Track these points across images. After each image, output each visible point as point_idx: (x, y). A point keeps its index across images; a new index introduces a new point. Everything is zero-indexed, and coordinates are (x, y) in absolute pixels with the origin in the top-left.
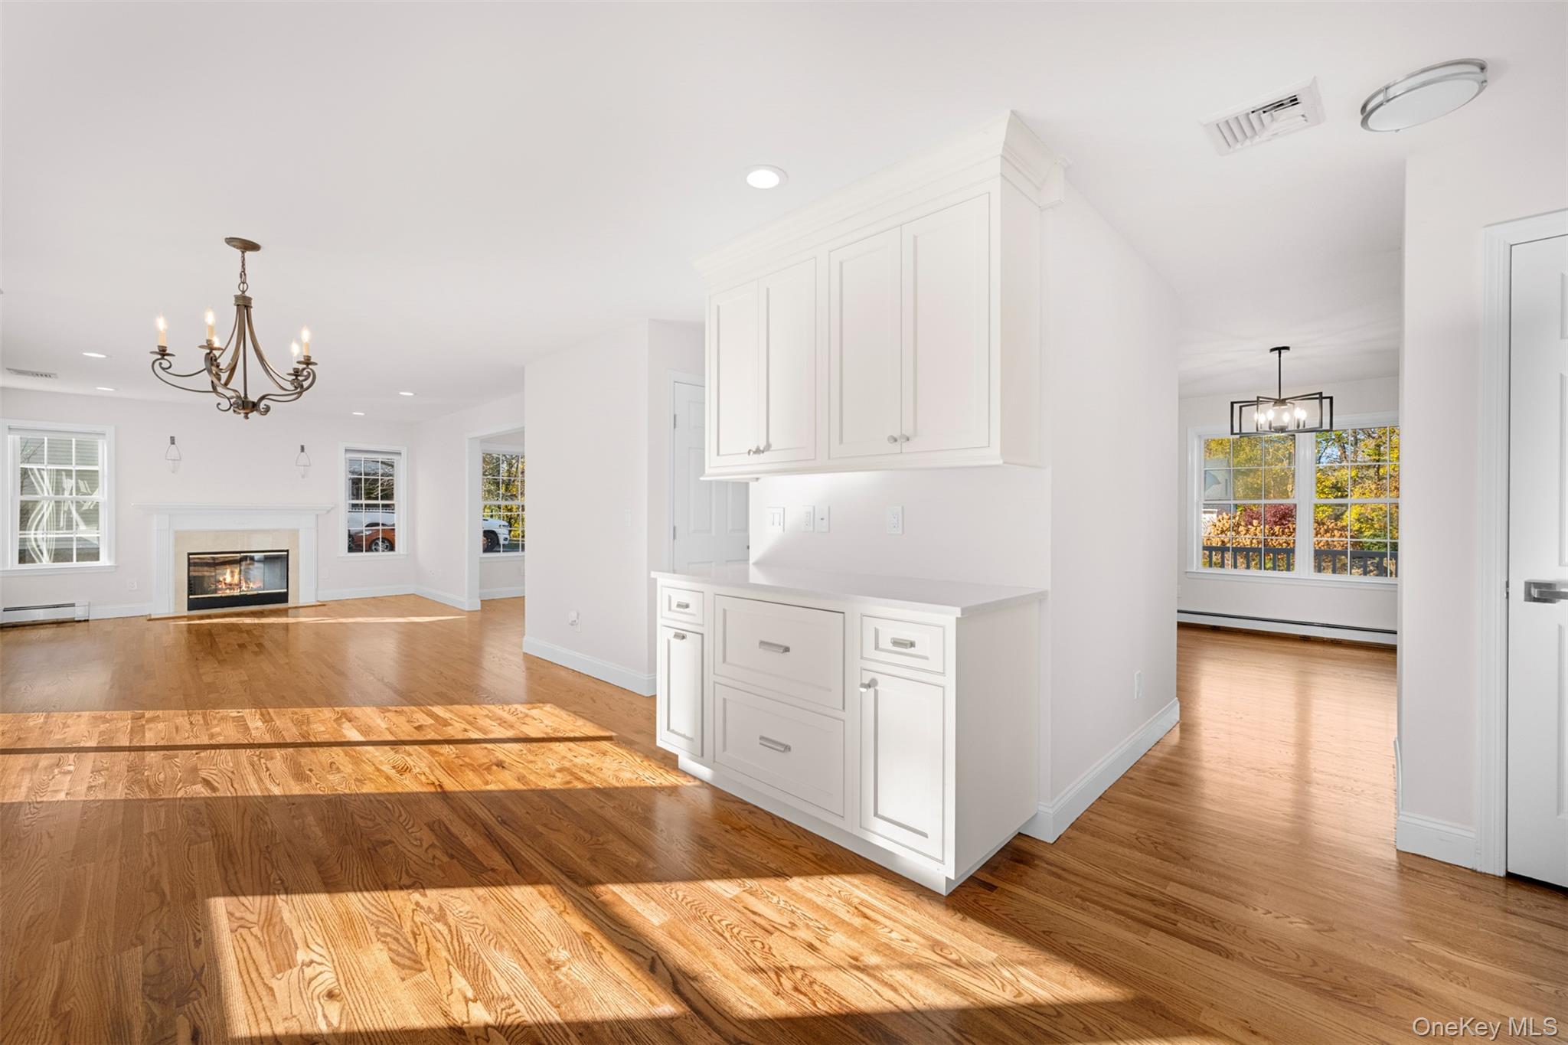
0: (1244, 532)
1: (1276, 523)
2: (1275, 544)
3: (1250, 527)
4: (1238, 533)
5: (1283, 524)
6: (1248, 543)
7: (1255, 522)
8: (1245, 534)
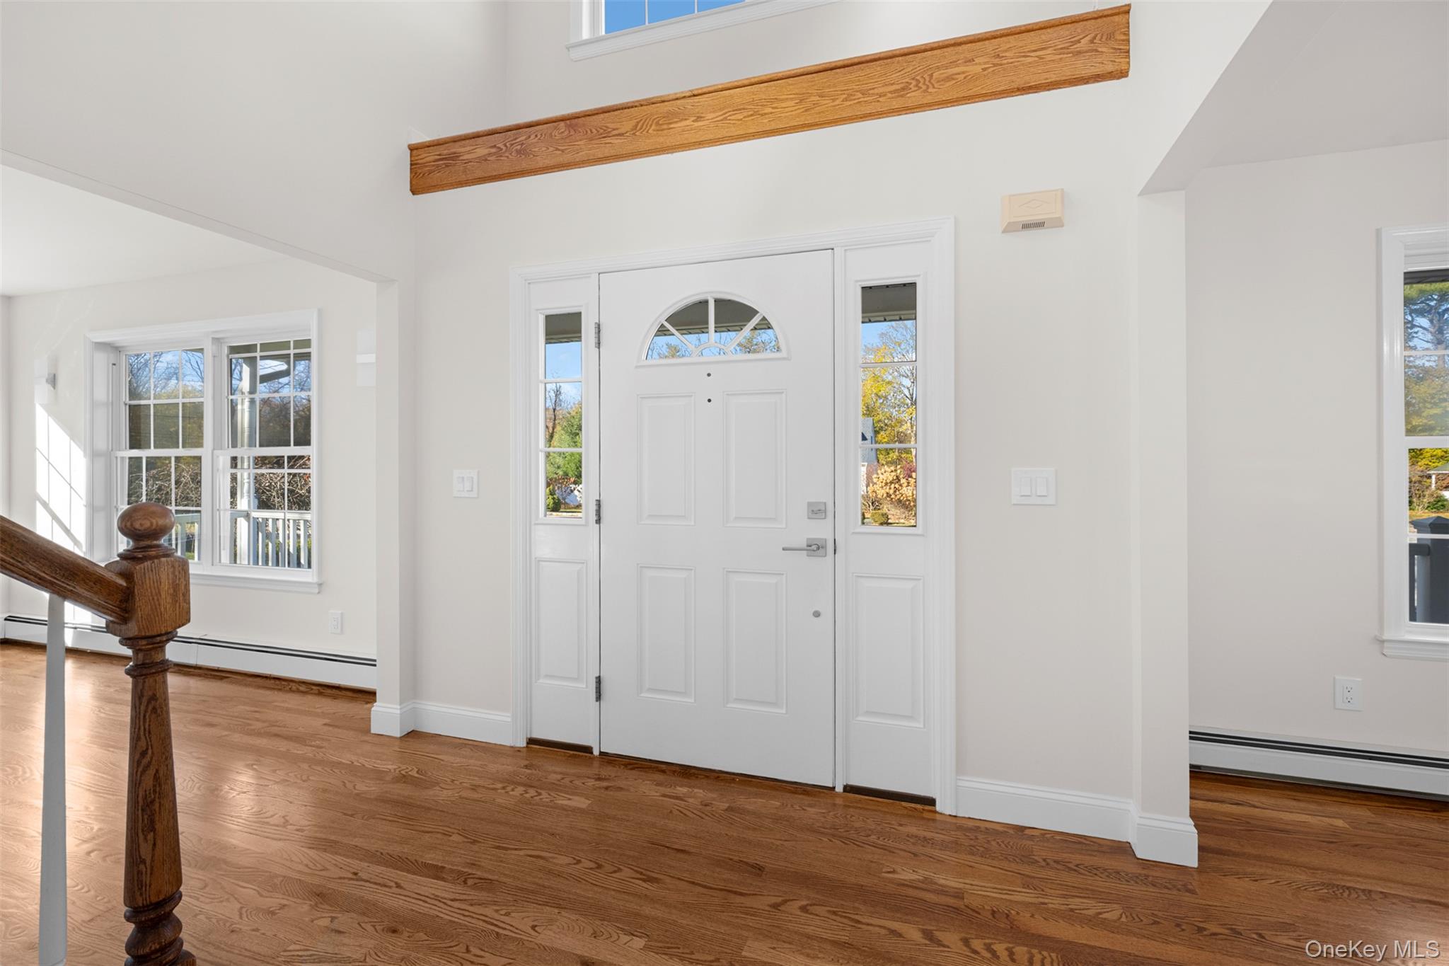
4: (901, 485)
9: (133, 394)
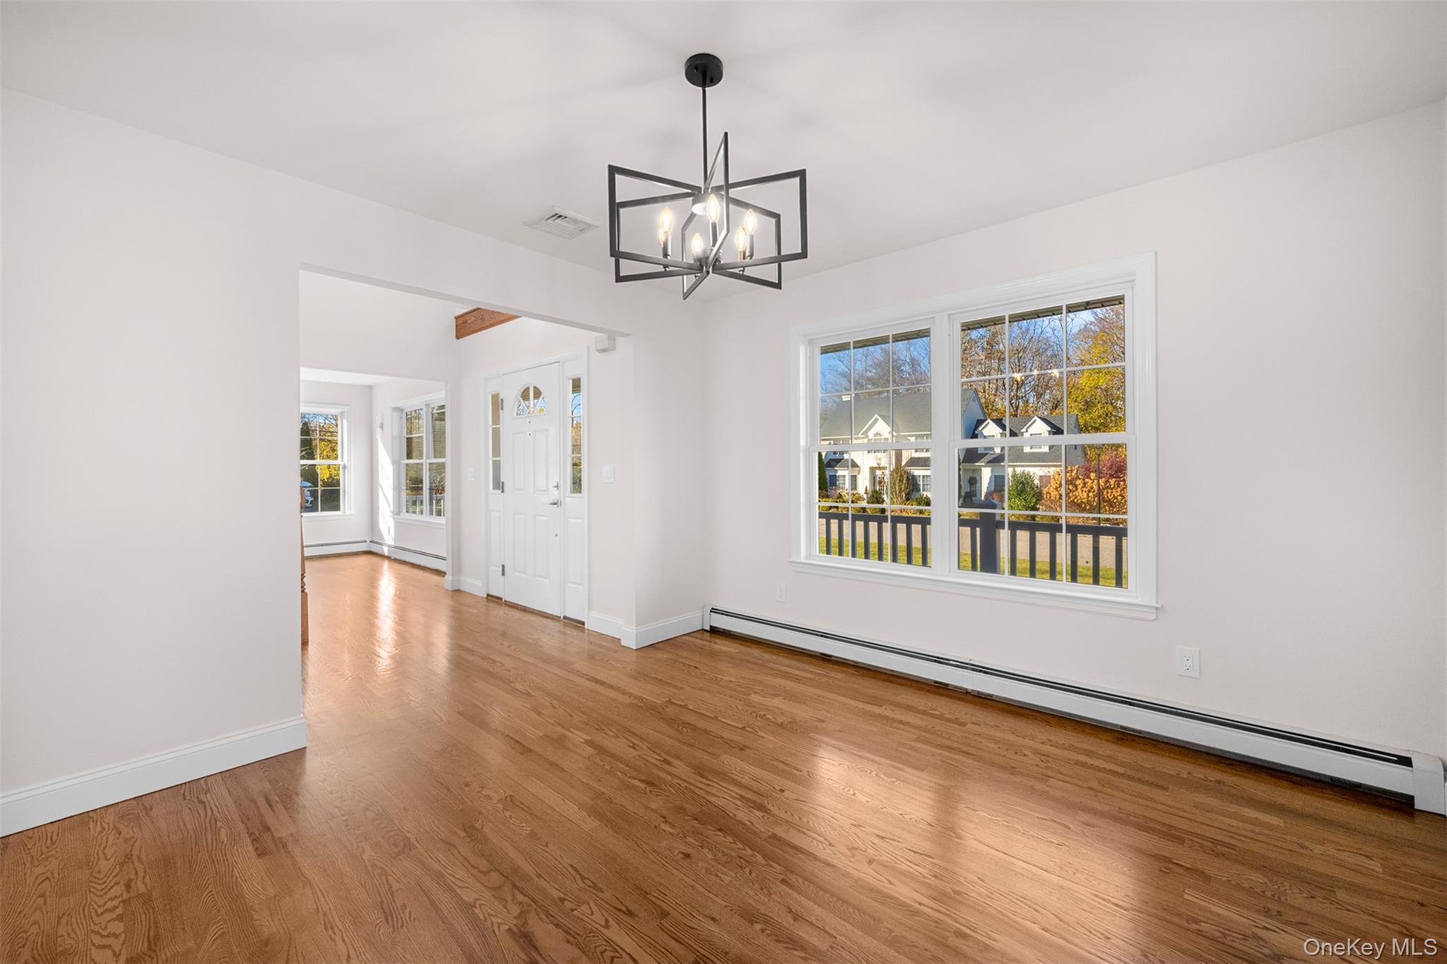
0: (1081, 485)
1: (1112, 476)
2: (1110, 498)
3: (1087, 480)
4: (1076, 487)
5: (1119, 477)
6: (1085, 496)
7: (1093, 476)
8: (1082, 488)
9: (410, 432)
